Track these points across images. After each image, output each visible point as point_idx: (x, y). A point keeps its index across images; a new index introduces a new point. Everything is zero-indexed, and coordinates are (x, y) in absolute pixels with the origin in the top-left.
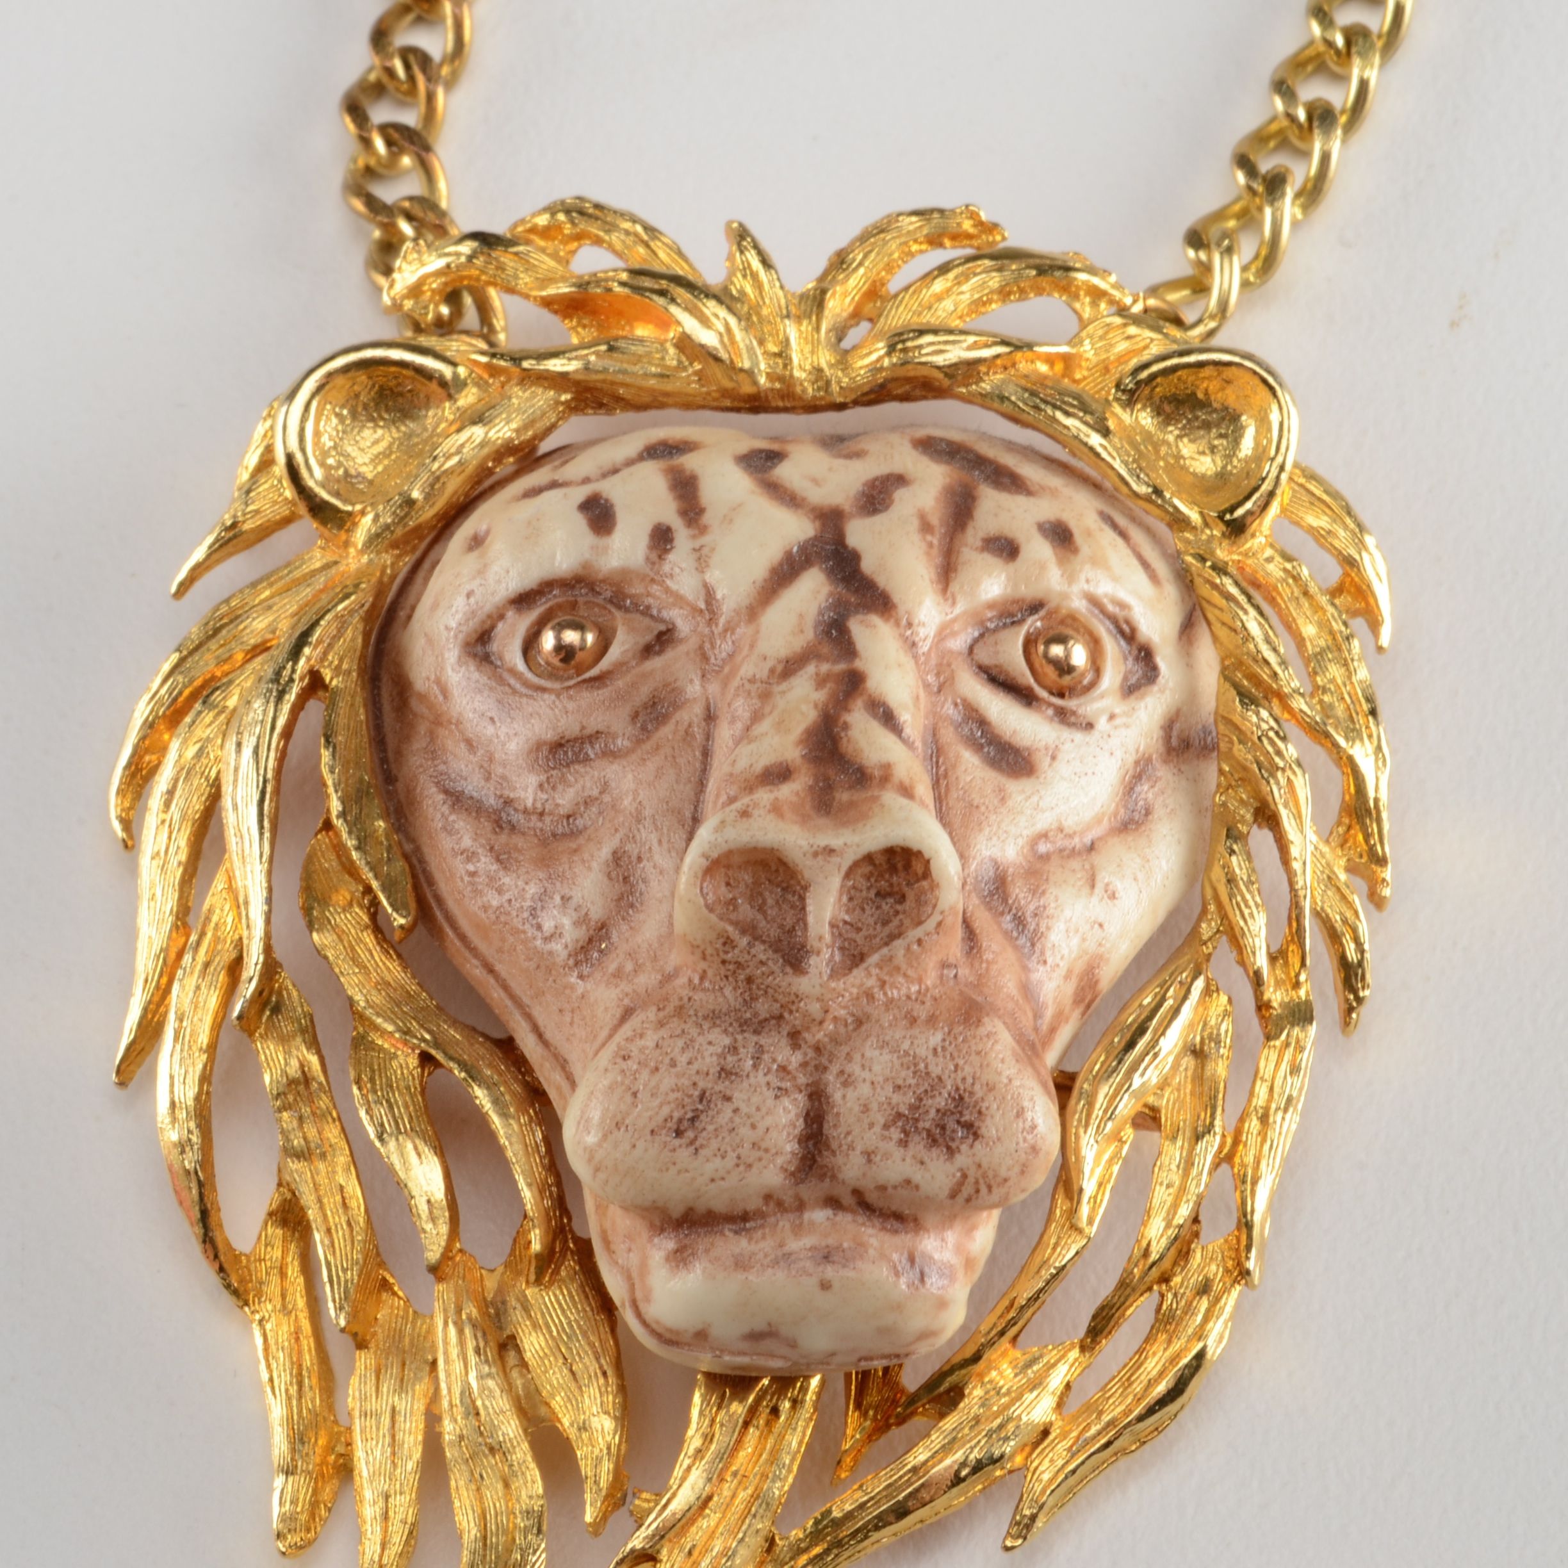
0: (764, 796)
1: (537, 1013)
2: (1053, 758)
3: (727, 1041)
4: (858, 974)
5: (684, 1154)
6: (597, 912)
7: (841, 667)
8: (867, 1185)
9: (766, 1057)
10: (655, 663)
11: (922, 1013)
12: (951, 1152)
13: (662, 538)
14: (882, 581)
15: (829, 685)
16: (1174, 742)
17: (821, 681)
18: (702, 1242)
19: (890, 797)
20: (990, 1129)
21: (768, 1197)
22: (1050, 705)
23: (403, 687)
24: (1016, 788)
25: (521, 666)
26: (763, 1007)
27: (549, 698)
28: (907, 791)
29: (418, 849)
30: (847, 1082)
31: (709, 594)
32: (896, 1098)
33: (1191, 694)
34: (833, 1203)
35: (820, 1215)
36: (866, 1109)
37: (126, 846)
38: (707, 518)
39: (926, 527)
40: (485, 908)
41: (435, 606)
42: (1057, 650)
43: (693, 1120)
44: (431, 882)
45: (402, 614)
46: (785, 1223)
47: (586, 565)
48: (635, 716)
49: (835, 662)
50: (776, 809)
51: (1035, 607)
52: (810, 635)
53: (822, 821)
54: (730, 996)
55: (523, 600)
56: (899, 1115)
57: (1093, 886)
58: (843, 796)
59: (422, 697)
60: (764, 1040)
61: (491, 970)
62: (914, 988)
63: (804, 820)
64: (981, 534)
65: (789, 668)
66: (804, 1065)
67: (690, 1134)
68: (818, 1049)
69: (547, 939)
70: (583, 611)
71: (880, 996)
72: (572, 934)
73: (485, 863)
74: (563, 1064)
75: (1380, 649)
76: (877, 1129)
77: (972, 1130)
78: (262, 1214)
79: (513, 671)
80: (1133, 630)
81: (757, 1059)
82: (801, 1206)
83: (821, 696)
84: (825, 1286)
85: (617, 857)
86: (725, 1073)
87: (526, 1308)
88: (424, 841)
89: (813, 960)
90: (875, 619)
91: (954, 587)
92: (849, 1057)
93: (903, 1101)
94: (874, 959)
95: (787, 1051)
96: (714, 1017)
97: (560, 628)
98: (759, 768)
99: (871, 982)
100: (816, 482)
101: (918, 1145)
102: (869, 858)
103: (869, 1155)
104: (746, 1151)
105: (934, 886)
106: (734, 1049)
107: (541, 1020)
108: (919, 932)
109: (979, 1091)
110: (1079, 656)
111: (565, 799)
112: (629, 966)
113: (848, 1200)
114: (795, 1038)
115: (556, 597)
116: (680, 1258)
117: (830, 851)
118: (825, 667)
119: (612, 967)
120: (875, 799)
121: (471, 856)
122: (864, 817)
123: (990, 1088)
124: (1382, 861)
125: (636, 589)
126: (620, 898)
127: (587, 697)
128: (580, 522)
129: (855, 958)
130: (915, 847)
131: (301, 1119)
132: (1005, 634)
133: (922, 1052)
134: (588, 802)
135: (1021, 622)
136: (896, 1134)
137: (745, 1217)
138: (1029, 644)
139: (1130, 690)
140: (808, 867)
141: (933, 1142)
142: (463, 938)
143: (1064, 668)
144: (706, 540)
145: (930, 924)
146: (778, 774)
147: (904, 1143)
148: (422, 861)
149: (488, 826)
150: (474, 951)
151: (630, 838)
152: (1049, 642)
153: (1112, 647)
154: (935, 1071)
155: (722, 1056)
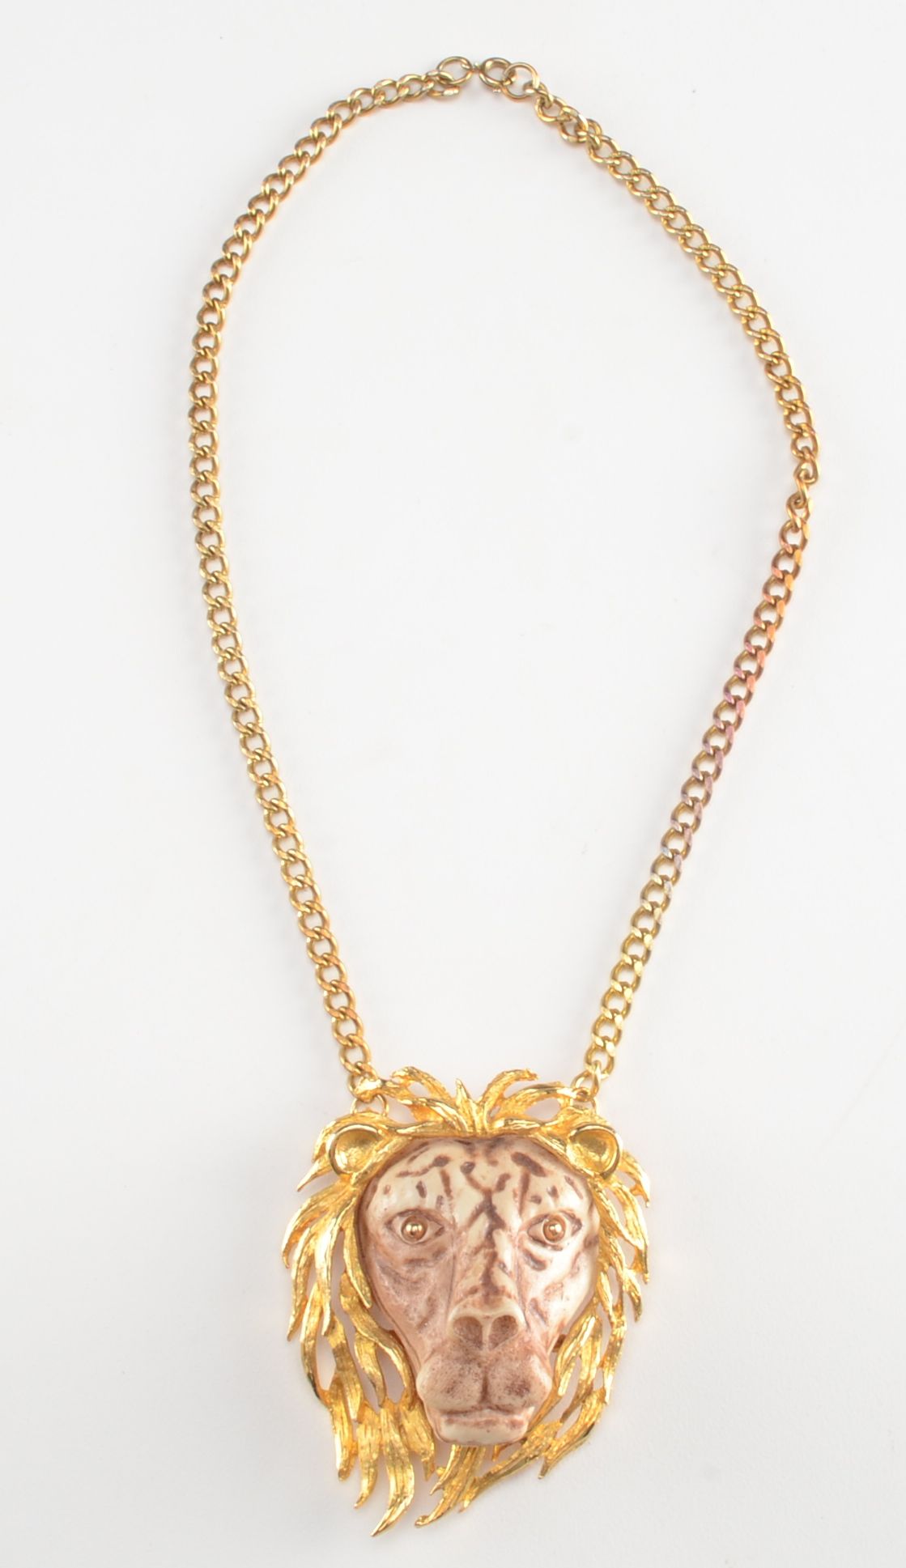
0: (470, 1299)
1: (408, 1336)
2: (551, 1262)
3: (461, 1367)
4: (496, 1349)
5: (450, 1398)
6: (424, 1314)
7: (491, 1250)
8: (499, 1404)
9: (472, 1371)
10: (439, 1239)
11: (514, 1357)
12: (522, 1396)
13: (440, 1199)
14: (502, 1217)
15: (488, 1257)
16: (587, 1243)
17: (485, 1256)
18: (454, 1418)
19: (505, 1299)
20: (532, 1389)
21: (473, 1407)
22: (549, 1245)
23: (366, 1230)
24: (541, 1274)
25: (400, 1232)
26: (471, 1357)
27: (408, 1247)
28: (509, 1296)
29: (372, 1281)
30: (494, 1378)
31: (454, 1221)
32: (507, 1382)
33: (592, 1227)
34: (490, 1408)
35: (487, 1411)
36: (499, 1385)
37: (287, 1268)
38: (452, 1194)
39: (515, 1195)
40: (392, 1305)
41: (375, 1209)
42: (552, 1228)
43: (452, 1389)
44: (376, 1292)
45: (365, 1203)
46: (477, 1413)
47: (419, 1206)
48: (433, 1255)
49: (489, 1248)
50: (473, 1304)
51: (546, 1216)
52: (483, 1239)
53: (486, 1306)
54: (461, 1353)
55: (401, 1214)
56: (507, 1387)
57: (562, 1298)
58: (492, 1297)
59: (372, 1235)
60: (471, 1366)
61: (394, 1321)
62: (511, 1350)
63: (481, 1307)
64: (530, 1195)
65: (477, 1251)
66: (482, 1372)
67: (451, 1393)
68: (486, 1368)
69: (410, 1319)
70: (418, 1219)
71: (502, 1353)
72: (417, 1320)
73: (392, 1292)
74: (415, 1352)
75: (647, 1207)
76: (502, 1391)
77: (528, 1390)
78: (330, 1381)
79: (398, 1236)
80: (574, 1216)
81: (469, 1372)
82: (481, 1409)
83: (485, 1261)
84: (488, 1431)
85: (429, 1299)
86: (460, 1375)
87: (406, 1417)
88: (374, 1279)
89: (484, 1346)
90: (501, 1231)
91: (523, 1214)
92: (494, 1370)
93: (509, 1383)
94: (501, 1345)
95: (477, 1368)
96: (457, 1359)
97: (413, 1225)
98: (468, 1288)
99: (500, 1350)
100: (484, 1177)
101: (513, 1395)
102: (500, 1318)
103: (500, 1398)
104: (466, 1397)
105: (517, 1325)
106: (462, 1369)
107: (409, 1339)
108: (512, 1338)
109: (529, 1379)
110: (558, 1228)
111: (415, 1276)
112: (433, 1334)
113: (495, 1407)
114: (479, 1365)
115: (410, 1215)
116: (450, 1422)
117: (488, 1317)
118: (487, 1250)
119: (429, 1332)
120: (500, 1299)
121: (388, 1289)
122: (498, 1306)
123: (533, 1378)
124: (646, 1272)
125: (433, 1214)
126: (430, 1312)
127: (419, 1248)
128: (416, 1192)
129: (496, 1345)
130: (512, 1315)
131: (341, 1360)
132: (537, 1226)
133: (514, 1369)
134: (421, 1279)
135: (542, 1221)
136: (507, 1392)
137: (466, 1412)
138: (545, 1226)
139: (574, 1233)
140: (482, 1322)
141: (517, 1394)
142: (386, 1311)
143: (554, 1233)
144: (453, 1201)
145: (516, 1336)
146: (474, 1291)
147: (509, 1394)
148: (374, 1286)
149: (392, 1281)
150: (389, 1316)
151: (432, 1294)
152: (551, 1225)
153: (568, 1222)
154: (518, 1374)
155: (460, 1371)
